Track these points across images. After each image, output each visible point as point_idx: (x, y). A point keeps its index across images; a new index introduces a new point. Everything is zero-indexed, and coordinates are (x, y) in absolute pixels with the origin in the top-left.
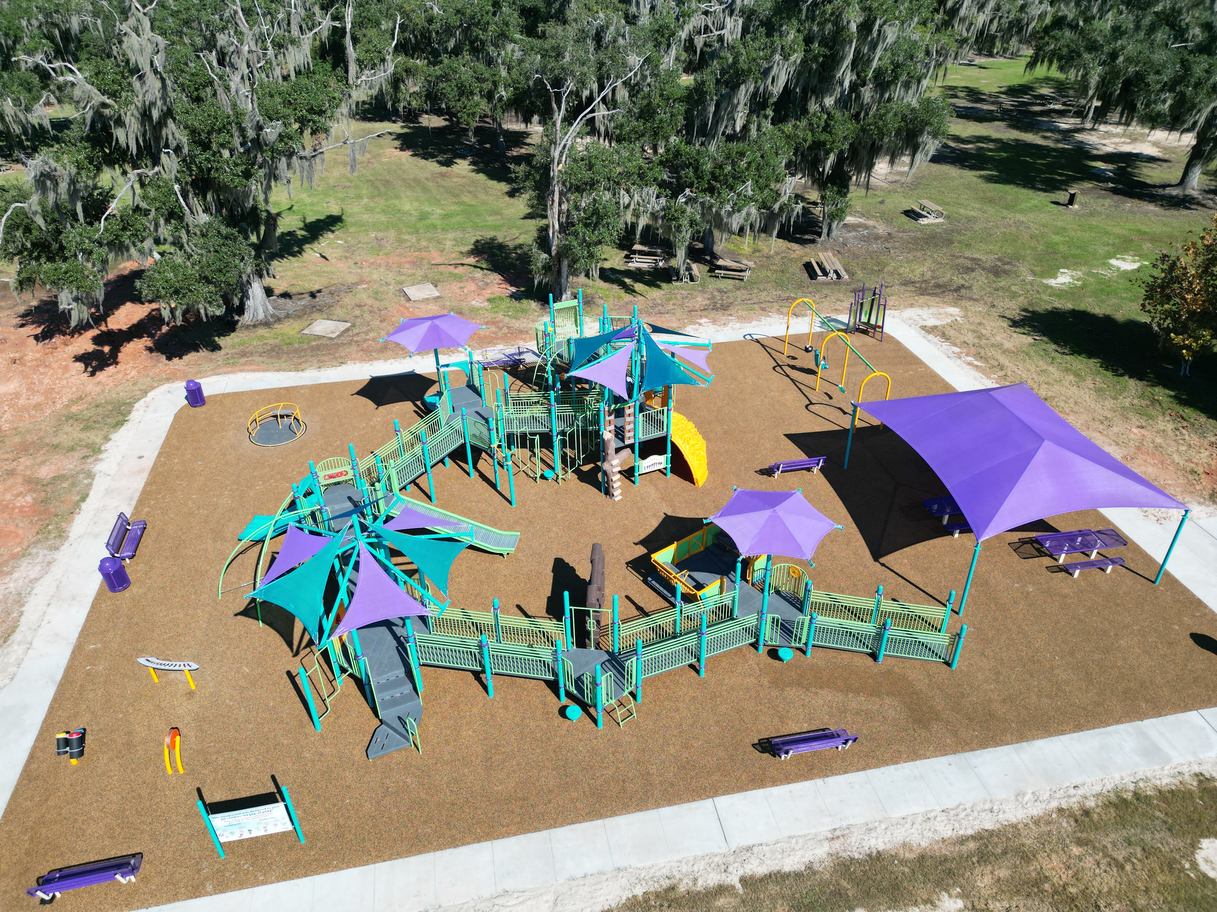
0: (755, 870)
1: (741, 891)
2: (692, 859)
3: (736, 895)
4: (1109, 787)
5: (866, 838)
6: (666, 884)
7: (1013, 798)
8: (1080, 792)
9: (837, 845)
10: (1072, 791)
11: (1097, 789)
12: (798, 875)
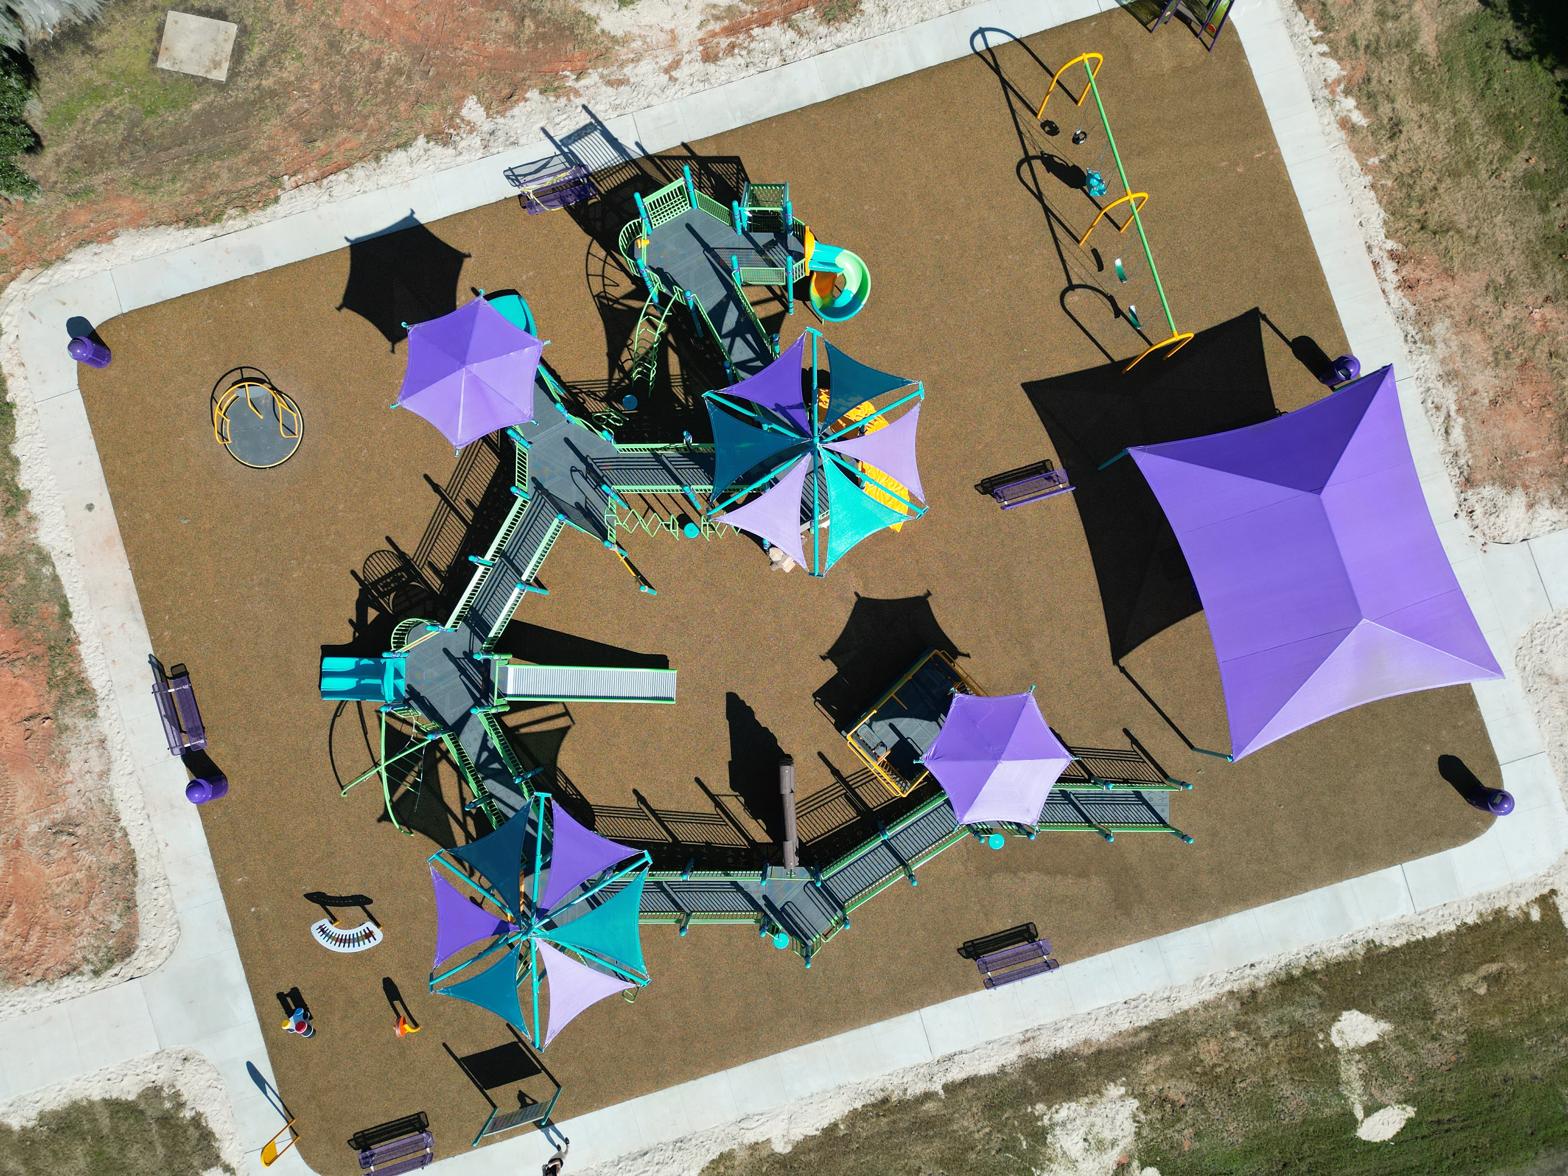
0: (955, 1077)
1: (943, 1097)
2: (902, 1071)
3: (940, 1100)
4: (1283, 963)
5: (1053, 1039)
6: (880, 1096)
7: (1192, 982)
8: (1254, 972)
9: (1027, 1047)
10: (1248, 971)
11: (1271, 966)
12: (992, 1078)
